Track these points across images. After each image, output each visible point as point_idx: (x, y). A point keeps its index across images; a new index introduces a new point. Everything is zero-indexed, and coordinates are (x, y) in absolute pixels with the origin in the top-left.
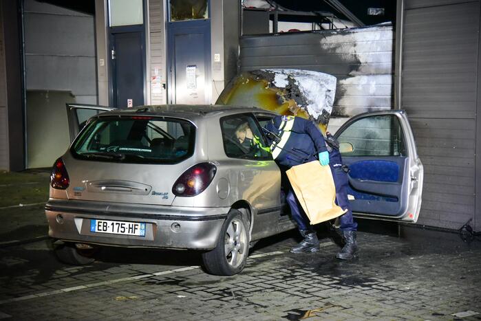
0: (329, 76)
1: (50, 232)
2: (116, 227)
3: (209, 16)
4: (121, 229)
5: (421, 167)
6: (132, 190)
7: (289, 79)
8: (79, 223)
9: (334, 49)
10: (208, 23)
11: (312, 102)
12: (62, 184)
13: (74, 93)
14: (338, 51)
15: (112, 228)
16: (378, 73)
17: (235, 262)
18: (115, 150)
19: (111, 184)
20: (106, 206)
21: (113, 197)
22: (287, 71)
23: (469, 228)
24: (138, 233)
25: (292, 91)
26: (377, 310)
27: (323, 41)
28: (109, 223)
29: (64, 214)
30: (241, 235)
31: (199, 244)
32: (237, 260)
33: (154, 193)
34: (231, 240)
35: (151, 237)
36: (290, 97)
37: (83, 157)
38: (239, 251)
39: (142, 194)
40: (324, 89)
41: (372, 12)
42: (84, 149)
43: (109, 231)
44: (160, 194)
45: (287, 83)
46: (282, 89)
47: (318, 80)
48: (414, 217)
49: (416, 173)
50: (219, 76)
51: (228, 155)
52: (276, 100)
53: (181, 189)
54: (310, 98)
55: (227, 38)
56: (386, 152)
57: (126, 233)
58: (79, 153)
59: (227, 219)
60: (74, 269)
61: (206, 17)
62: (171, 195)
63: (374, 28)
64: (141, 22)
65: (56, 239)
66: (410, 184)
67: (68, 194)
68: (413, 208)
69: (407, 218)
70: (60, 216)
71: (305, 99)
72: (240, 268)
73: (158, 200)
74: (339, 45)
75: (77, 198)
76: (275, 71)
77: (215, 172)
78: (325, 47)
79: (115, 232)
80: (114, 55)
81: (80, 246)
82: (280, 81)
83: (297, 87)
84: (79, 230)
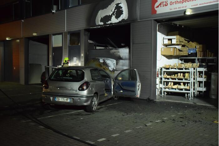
0: (114, 60)
1: (43, 101)
2: (62, 99)
3: (80, 44)
4: (63, 100)
5: (140, 83)
6: (67, 89)
7: (103, 60)
8: (51, 98)
9: (113, 53)
10: (80, 46)
11: (110, 66)
12: (47, 87)
13: (41, 64)
14: (115, 54)
15: (61, 100)
16: (125, 59)
17: (94, 109)
18: (62, 78)
19: (61, 87)
20: (59, 94)
21: (61, 91)
22: (103, 58)
23: (149, 99)
24: (68, 101)
25: (105, 63)
26: (136, 121)
27: (111, 51)
28: (60, 98)
29: (47, 96)
30: (96, 102)
31: (85, 104)
32: (94, 108)
33: (73, 90)
34: (93, 103)
35: (72, 102)
36: (104, 65)
37: (53, 80)
38: (95, 106)
39: (70, 90)
40: (113, 63)
41: (122, 45)
42: (53, 78)
43: (60, 100)
44: (75, 90)
45: (103, 61)
46: (102, 63)
47: (111, 61)
48: (138, 96)
49: (139, 85)
50: (83, 60)
51: (93, 80)
52: (101, 66)
53: (80, 89)
54: (109, 65)
55: (85, 50)
56: (127, 79)
57: (65, 101)
58: (51, 79)
59: (93, 97)
60: (49, 111)
61: (79, 44)
62: (78, 91)
63: (124, 48)
64: (62, 46)
65: (44, 103)
66: (138, 88)
67: (48, 90)
68: (138, 94)
69: (137, 96)
70: (46, 96)
71: (108, 66)
72: (95, 110)
73: (74, 92)
74: (115, 52)
75: (50, 91)
76: (99, 58)
77: (90, 84)
78: (111, 53)
79: (62, 101)
80: (54, 54)
81: (51, 105)
82: (101, 61)
83: (106, 62)
84: (52, 100)
